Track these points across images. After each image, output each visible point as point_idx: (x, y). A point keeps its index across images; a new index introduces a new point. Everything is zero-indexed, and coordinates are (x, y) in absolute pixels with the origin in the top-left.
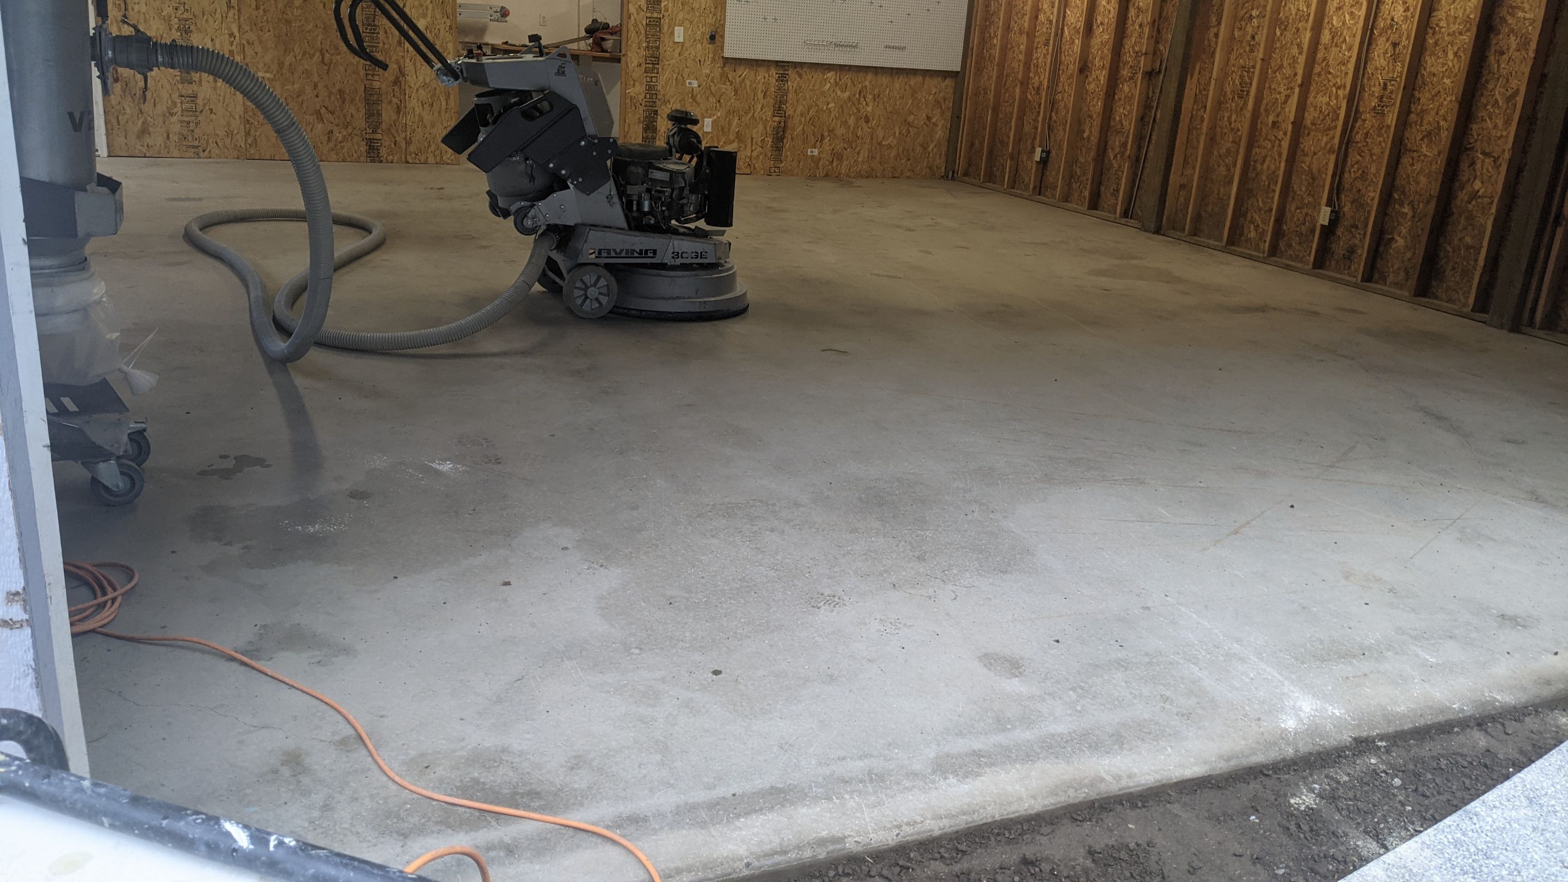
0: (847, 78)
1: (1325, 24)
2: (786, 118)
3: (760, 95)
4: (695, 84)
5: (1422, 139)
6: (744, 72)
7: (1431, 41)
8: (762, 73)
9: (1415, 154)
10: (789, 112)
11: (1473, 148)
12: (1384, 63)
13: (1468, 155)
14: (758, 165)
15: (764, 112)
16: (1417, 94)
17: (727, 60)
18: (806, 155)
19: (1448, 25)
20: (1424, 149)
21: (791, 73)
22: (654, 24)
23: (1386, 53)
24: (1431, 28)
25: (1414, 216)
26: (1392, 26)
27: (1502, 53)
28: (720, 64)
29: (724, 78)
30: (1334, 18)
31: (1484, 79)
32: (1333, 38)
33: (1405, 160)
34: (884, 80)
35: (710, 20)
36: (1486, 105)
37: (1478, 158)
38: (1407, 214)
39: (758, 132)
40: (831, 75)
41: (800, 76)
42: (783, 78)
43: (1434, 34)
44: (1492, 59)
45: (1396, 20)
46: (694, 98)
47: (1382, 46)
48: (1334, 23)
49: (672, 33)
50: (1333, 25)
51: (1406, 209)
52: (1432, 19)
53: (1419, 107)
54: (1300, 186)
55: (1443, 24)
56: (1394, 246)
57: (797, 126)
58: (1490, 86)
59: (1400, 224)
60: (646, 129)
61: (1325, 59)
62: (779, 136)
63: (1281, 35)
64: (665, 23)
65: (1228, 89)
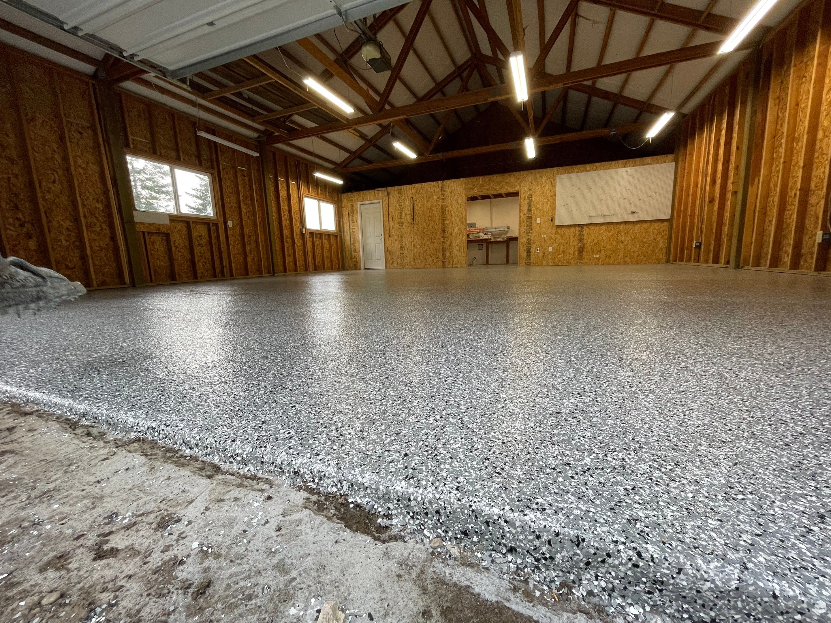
0: (612, 227)
2: (583, 245)
3: (572, 237)
4: (545, 236)
6: (563, 229)
8: (573, 229)
10: (585, 242)
14: (572, 262)
15: (574, 243)
17: (558, 227)
18: (593, 257)
21: (585, 228)
22: (530, 218)
28: (555, 228)
29: (557, 232)
35: (550, 214)
39: (572, 250)
40: (603, 227)
41: (589, 229)
42: (581, 230)
46: (545, 240)
49: (536, 220)
54: (810, 225)
57: (588, 247)
60: (527, 253)
62: (581, 251)
64: (534, 217)
65: (772, 185)
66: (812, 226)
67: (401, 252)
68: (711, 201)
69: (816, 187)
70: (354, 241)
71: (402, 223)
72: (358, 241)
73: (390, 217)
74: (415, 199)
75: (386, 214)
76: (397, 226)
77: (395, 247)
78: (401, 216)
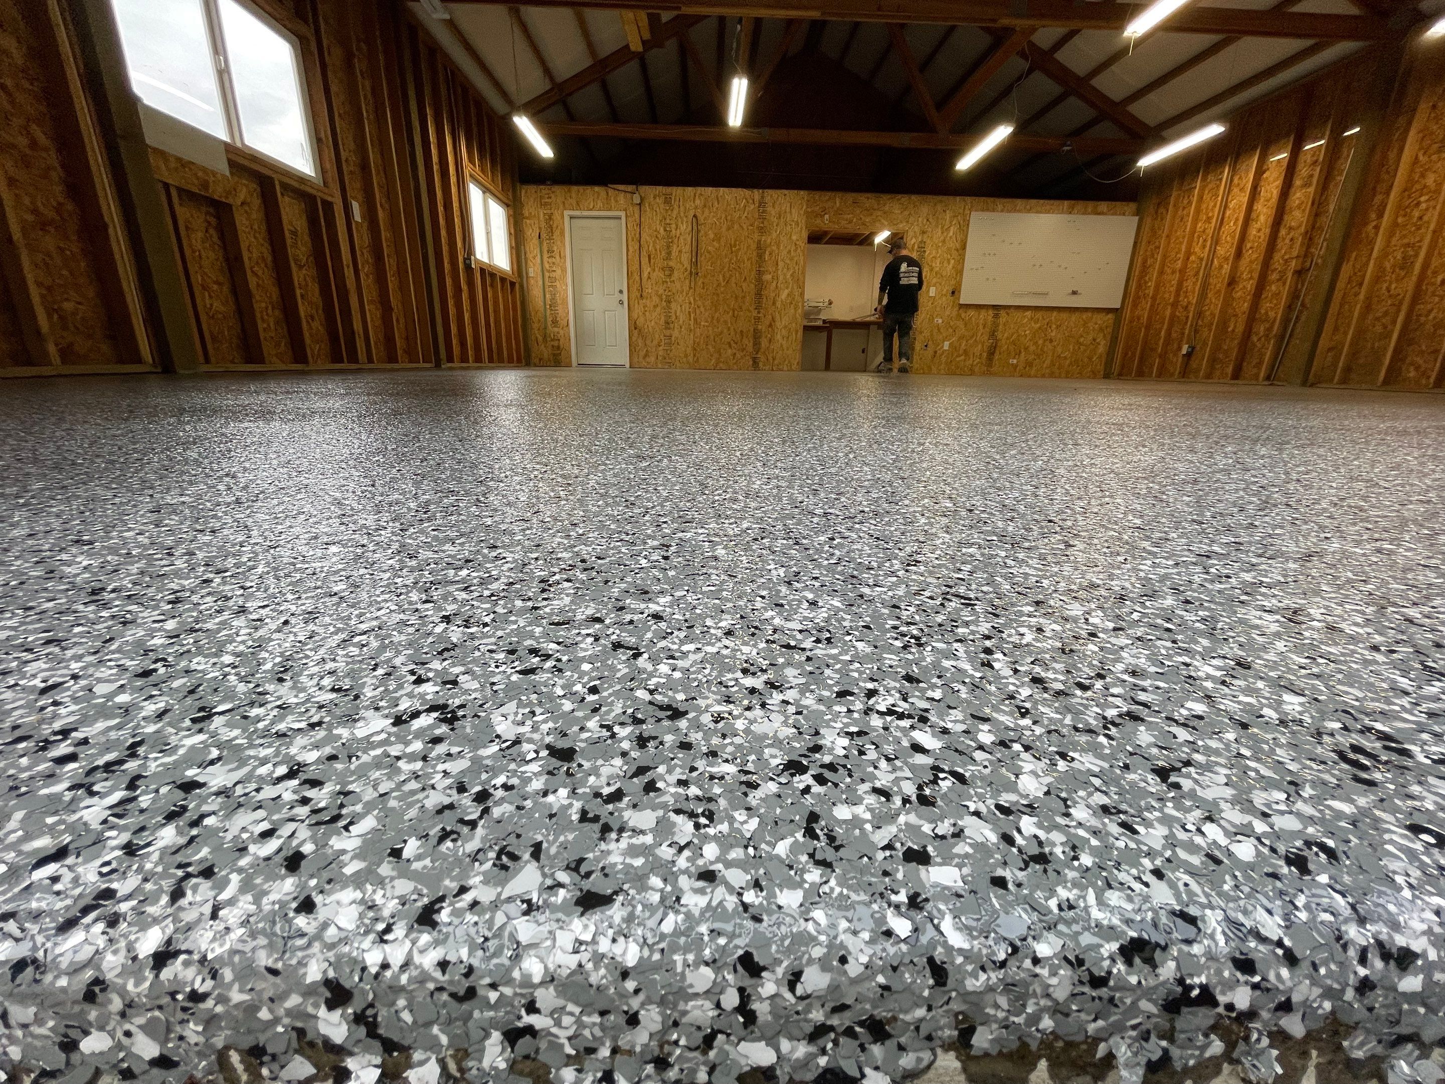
0: (1039, 315)
2: (997, 341)
3: (981, 327)
4: (940, 321)
6: (972, 313)
8: (983, 313)
10: (999, 336)
14: (976, 369)
15: (983, 337)
17: (962, 306)
18: (1008, 363)
21: (1003, 313)
28: (957, 308)
29: (959, 316)
34: (1064, 315)
35: (953, 282)
39: (978, 350)
40: (1028, 313)
41: (1007, 314)
42: (996, 316)
46: (939, 329)
57: (1004, 346)
62: (991, 353)
67: (668, 333)
68: (1232, 282)
70: (553, 299)
71: (671, 269)
72: (565, 302)
73: (644, 254)
74: (701, 219)
75: (634, 246)
76: (658, 274)
77: (653, 321)
78: (669, 253)
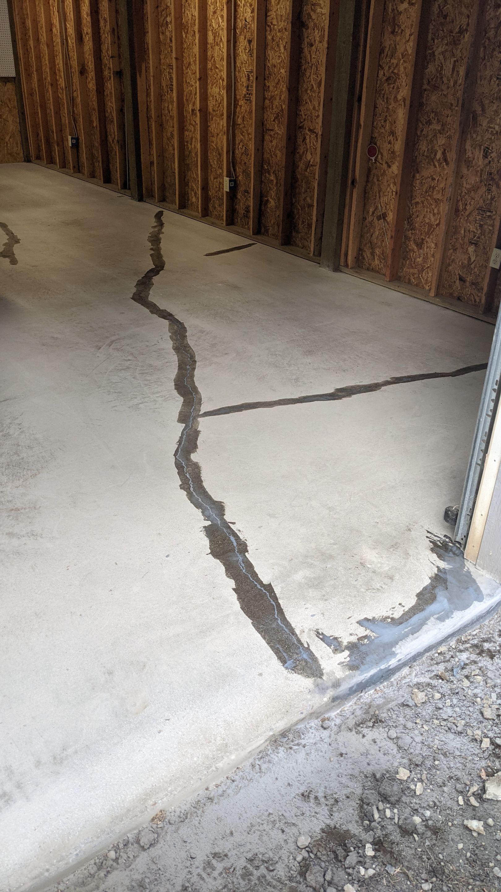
1: (209, 27)
5: (274, 121)
7: (269, 37)
9: (272, 133)
11: (303, 125)
12: (245, 58)
13: (301, 132)
16: (267, 84)
19: (278, 23)
20: (276, 128)
23: (245, 49)
24: (269, 26)
25: (277, 183)
26: (246, 26)
27: (312, 45)
30: (213, 21)
31: (303, 67)
32: (215, 37)
33: (267, 138)
36: (306, 90)
37: (307, 134)
38: (273, 181)
43: (270, 31)
44: (306, 50)
45: (247, 20)
47: (242, 43)
48: (214, 25)
50: (213, 28)
51: (272, 178)
52: (268, 18)
53: (270, 94)
54: (213, 162)
55: (275, 22)
56: (269, 206)
58: (308, 74)
59: (270, 189)
61: (212, 57)
63: (186, 37)
65: (164, 84)
66: (216, 163)
68: (83, 71)
69: (214, 111)
